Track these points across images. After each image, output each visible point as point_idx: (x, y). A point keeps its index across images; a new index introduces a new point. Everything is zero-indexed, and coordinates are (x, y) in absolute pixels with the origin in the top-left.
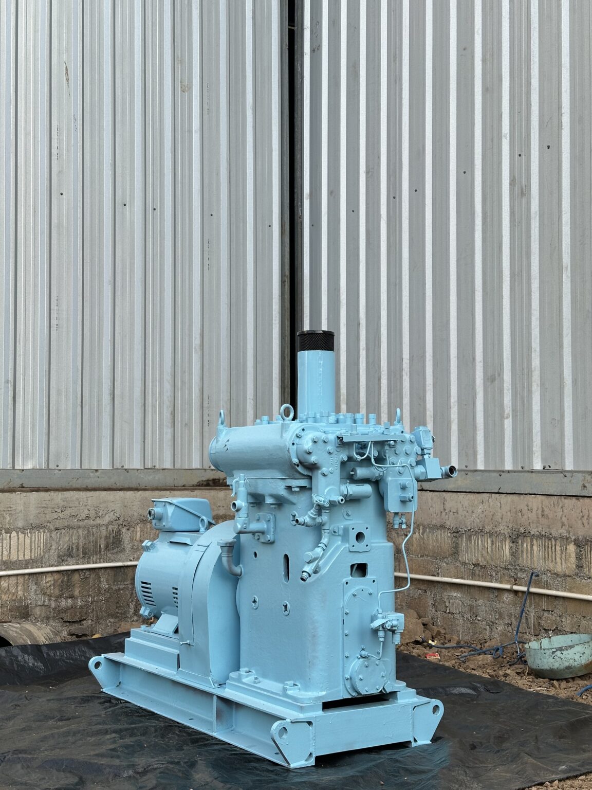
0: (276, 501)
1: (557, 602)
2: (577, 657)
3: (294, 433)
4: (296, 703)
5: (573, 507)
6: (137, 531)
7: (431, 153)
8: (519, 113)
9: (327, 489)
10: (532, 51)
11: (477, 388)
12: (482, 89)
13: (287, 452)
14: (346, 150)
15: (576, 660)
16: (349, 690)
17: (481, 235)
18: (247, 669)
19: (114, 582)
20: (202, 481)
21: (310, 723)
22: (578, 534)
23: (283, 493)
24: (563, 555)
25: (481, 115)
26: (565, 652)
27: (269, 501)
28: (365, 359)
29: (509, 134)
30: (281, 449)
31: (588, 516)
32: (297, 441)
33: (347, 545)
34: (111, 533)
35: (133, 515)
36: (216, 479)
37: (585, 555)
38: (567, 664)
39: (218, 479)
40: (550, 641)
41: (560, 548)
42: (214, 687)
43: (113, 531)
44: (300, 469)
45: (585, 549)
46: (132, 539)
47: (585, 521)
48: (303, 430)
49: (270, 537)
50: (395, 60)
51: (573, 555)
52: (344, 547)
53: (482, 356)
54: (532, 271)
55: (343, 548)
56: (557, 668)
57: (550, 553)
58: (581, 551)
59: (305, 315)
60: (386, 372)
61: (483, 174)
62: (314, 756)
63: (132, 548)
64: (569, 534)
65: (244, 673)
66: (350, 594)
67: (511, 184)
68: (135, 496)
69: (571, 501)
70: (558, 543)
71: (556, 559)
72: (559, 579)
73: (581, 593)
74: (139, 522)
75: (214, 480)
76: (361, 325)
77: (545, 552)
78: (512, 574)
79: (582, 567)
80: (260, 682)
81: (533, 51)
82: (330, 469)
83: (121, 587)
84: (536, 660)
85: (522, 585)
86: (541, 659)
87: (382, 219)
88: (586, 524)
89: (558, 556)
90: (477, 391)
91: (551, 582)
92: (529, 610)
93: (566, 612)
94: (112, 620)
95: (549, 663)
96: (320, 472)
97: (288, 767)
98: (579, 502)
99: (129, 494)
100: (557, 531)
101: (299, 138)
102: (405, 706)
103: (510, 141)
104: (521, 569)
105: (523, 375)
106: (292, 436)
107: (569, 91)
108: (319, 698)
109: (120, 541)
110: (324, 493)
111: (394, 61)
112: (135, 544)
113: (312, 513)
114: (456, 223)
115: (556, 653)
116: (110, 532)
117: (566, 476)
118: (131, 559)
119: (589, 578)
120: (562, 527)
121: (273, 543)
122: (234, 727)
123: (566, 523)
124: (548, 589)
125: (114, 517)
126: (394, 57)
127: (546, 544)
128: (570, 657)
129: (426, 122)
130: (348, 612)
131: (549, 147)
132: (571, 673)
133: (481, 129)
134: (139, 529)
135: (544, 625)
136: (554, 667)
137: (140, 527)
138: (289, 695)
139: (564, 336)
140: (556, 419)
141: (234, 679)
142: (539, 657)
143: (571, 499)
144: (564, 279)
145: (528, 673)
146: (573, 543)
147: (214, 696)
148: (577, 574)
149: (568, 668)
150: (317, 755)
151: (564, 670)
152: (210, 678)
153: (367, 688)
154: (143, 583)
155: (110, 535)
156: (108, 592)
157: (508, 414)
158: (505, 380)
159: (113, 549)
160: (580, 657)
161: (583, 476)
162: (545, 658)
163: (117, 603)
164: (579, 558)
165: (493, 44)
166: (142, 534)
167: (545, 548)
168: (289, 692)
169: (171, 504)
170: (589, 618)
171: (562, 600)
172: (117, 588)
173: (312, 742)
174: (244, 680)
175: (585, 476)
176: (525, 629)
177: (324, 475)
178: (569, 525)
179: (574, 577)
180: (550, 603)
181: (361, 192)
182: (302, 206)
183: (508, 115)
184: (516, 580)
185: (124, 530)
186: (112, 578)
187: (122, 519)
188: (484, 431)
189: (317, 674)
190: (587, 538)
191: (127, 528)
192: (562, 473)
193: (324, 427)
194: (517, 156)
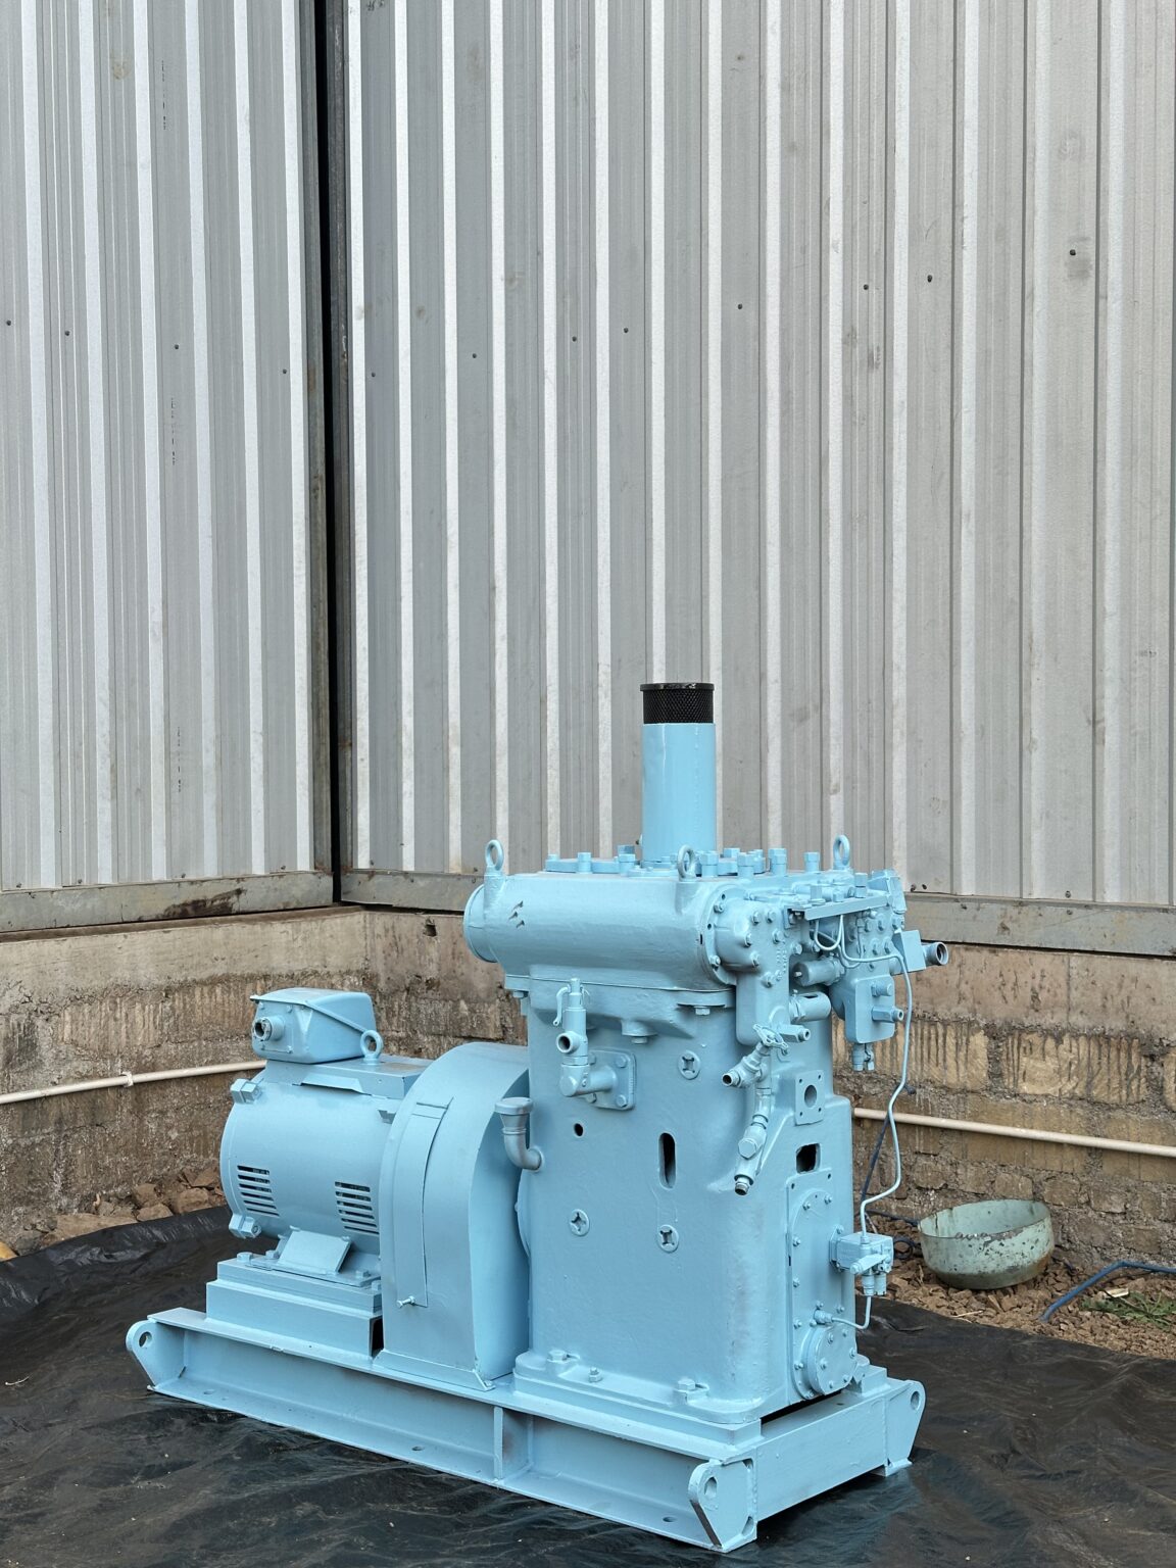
0: (649, 1031)
1: (945, 1138)
2: (1026, 1249)
3: (707, 903)
4: (715, 1425)
5: (982, 966)
6: (64, 1023)
7: (663, 259)
8: (865, 203)
9: (773, 1013)
10: (897, 84)
11: (769, 731)
12: (782, 145)
13: (698, 943)
14: (454, 226)
15: (1026, 1254)
16: (800, 1388)
17: (777, 433)
18: (562, 1353)
19: (23, 1132)
20: (174, 906)
21: (747, 1462)
22: (992, 1015)
23: (670, 1015)
24: (962, 1054)
25: (778, 197)
26: (1007, 1242)
27: (632, 1030)
28: (505, 659)
29: (841, 242)
30: (682, 935)
31: (1015, 984)
32: (715, 920)
33: (792, 1114)
34: (17, 1030)
35: (58, 989)
36: (198, 901)
37: (1008, 1054)
38: (1010, 1263)
39: (203, 901)
40: (951, 1216)
41: (954, 1041)
42: (486, 1389)
43: (19, 1025)
44: (719, 974)
45: (1007, 1044)
46: (55, 1040)
47: (1009, 994)
48: (723, 896)
49: (626, 1099)
50: (574, 56)
51: (983, 1054)
52: (787, 1116)
53: (779, 671)
54: (894, 516)
55: (785, 1120)
56: (993, 1271)
57: (933, 1049)
58: (999, 1047)
59: (358, 560)
60: (556, 687)
61: (782, 315)
62: (756, 1522)
63: (56, 1057)
64: (975, 1013)
65: (561, 1362)
66: (796, 1207)
67: (844, 342)
68: (60, 950)
69: (977, 954)
70: (951, 1032)
71: (945, 1060)
72: (952, 1098)
73: (999, 1123)
74: (69, 1003)
75: (196, 904)
76: (497, 590)
77: (922, 1047)
78: (851, 1086)
79: (1001, 1075)
80: (601, 1380)
81: (900, 86)
82: (777, 973)
83: (37, 1140)
84: (951, 1258)
85: (871, 1108)
86: (961, 1256)
87: (546, 380)
88: (1010, 998)
89: (951, 1055)
90: (770, 737)
91: (935, 1103)
92: (888, 1152)
93: (965, 1156)
94: (21, 1210)
95: (977, 1264)
96: (760, 979)
97: (715, 1549)
98: (996, 958)
99: (49, 946)
100: (949, 1010)
101: (340, 188)
102: (876, 1403)
103: (844, 256)
104: (870, 1078)
105: (868, 711)
106: (705, 911)
107: (976, 174)
108: (755, 1410)
109: (34, 1046)
110: (768, 1019)
111: (571, 57)
112: (61, 1048)
113: (752, 1062)
114: (720, 405)
115: (990, 1245)
116: (14, 1029)
117: (965, 908)
118: (55, 1080)
119: (1015, 1096)
120: (959, 1003)
121: (631, 1109)
122: (531, 1463)
123: (968, 995)
124: (927, 1115)
125: (21, 996)
126: (571, 49)
127: (926, 1032)
128: (1014, 1250)
129: (653, 195)
130: (799, 1242)
131: (930, 279)
132: (1015, 1277)
133: (778, 225)
134: (68, 1018)
135: (917, 1180)
136: (986, 1270)
137: (71, 1014)
138: (691, 1407)
139: (962, 645)
140: (941, 799)
141: (533, 1373)
142: (958, 1253)
143: (978, 951)
144: (963, 538)
145: (924, 1280)
146: (982, 1032)
147: (496, 1409)
148: (989, 1089)
149: (1013, 1269)
150: (760, 1519)
151: (1004, 1273)
152: (474, 1371)
153: (832, 1382)
154: (241, 1168)
155: (14, 1034)
156: (11, 1153)
157: (837, 785)
158: (832, 721)
159: (21, 1064)
160: (1032, 1248)
161: (1002, 909)
162: (971, 1255)
163: (31, 1173)
164: (994, 1058)
165: (806, 55)
166: (74, 1027)
167: (922, 1039)
168: (692, 1403)
169: (305, 1007)
170: (1012, 1168)
171: (957, 1135)
172: (28, 1142)
173: (752, 1496)
174: (563, 1375)
175: (1006, 910)
176: (877, 1186)
177: (769, 986)
178: (974, 1000)
179: (985, 1093)
180: (931, 1140)
181: (495, 320)
182: (348, 332)
183: (841, 205)
184: (857, 1098)
185: (39, 1022)
186: (18, 1123)
187: (35, 1000)
188: (783, 814)
189: (749, 1365)
190: (1013, 1024)
191: (45, 1016)
192: (957, 901)
193: (749, 886)
194: (859, 287)
